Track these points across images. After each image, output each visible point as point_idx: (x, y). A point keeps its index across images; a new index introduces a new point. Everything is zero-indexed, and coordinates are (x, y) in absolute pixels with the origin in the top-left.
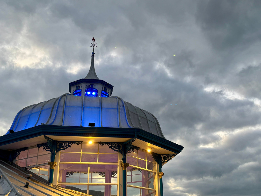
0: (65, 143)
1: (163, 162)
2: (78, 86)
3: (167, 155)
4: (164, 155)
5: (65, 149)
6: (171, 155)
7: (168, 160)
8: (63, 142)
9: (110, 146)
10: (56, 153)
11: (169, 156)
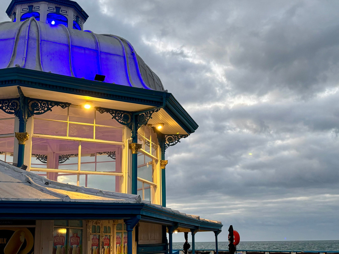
0: (41, 103)
1: (167, 145)
2: (33, 6)
3: (173, 136)
4: (169, 135)
5: (42, 113)
6: (179, 136)
7: (175, 143)
8: (38, 100)
9: (114, 115)
10: (28, 118)
11: (176, 137)
